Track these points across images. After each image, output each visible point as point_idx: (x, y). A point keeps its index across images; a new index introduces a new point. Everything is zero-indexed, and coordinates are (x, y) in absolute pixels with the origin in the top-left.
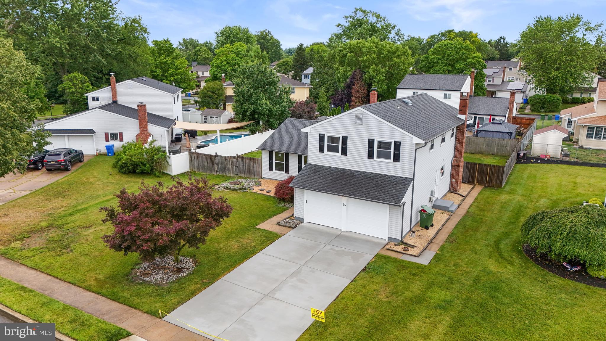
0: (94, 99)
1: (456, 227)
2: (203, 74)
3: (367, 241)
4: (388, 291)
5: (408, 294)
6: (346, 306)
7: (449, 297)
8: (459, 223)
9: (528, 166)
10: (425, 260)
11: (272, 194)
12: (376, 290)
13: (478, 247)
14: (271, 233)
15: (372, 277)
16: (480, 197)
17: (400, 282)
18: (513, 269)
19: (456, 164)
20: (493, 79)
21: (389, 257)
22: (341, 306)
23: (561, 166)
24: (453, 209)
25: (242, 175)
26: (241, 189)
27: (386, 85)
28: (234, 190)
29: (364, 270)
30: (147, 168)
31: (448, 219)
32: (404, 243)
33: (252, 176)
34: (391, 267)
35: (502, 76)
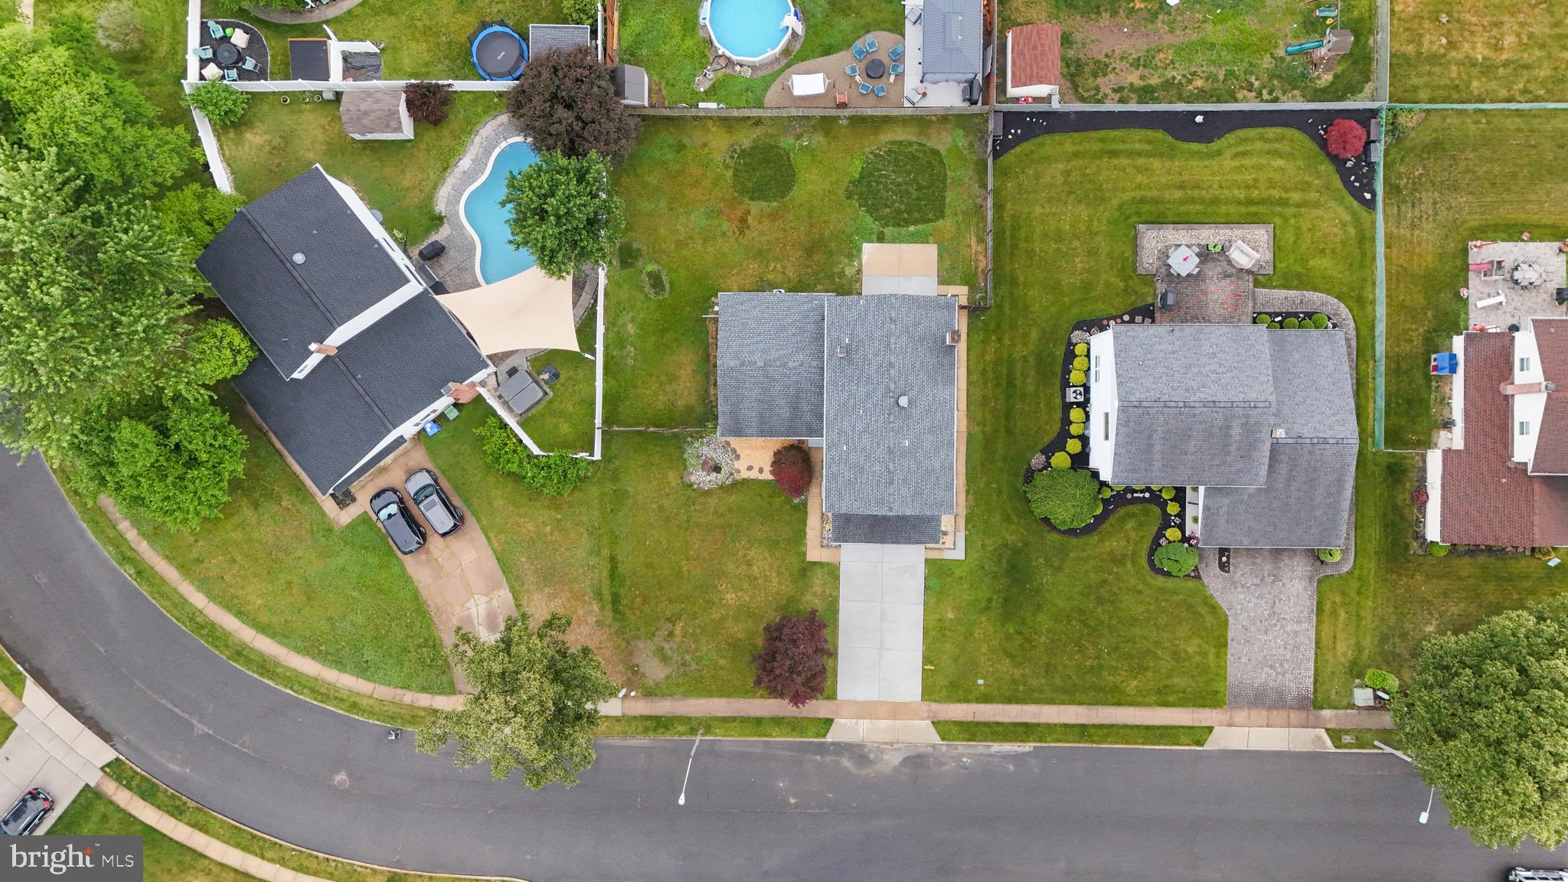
4: (951, 606)
5: (964, 604)
10: (960, 552)
11: (769, 476)
14: (828, 565)
21: (935, 561)
29: (926, 587)
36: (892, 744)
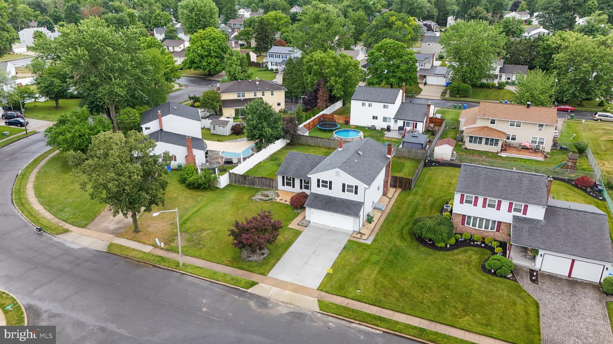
0: (146, 128)
1: (384, 221)
2: (174, 49)
3: (343, 233)
4: (354, 258)
5: (362, 259)
6: (339, 266)
7: (379, 259)
8: (386, 218)
9: (429, 170)
10: (369, 242)
11: (288, 203)
12: (350, 258)
13: (393, 232)
14: (297, 230)
15: (347, 252)
16: (398, 198)
17: (359, 254)
18: (406, 244)
19: (386, 181)
20: (425, 64)
21: (354, 241)
22: (337, 266)
23: (449, 168)
24: (383, 209)
25: (265, 188)
26: (269, 200)
27: (343, 91)
28: (266, 200)
29: (344, 248)
30: (207, 186)
31: (381, 216)
32: (360, 233)
33: (272, 188)
34: (355, 247)
35: (431, 62)
36: (287, 303)
